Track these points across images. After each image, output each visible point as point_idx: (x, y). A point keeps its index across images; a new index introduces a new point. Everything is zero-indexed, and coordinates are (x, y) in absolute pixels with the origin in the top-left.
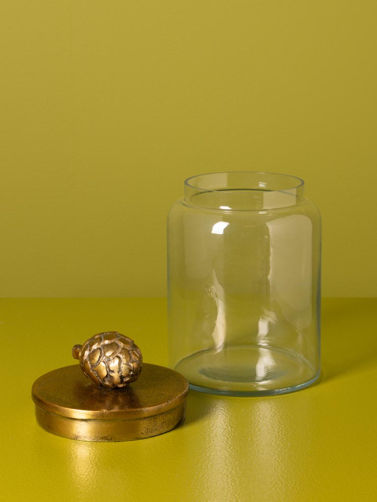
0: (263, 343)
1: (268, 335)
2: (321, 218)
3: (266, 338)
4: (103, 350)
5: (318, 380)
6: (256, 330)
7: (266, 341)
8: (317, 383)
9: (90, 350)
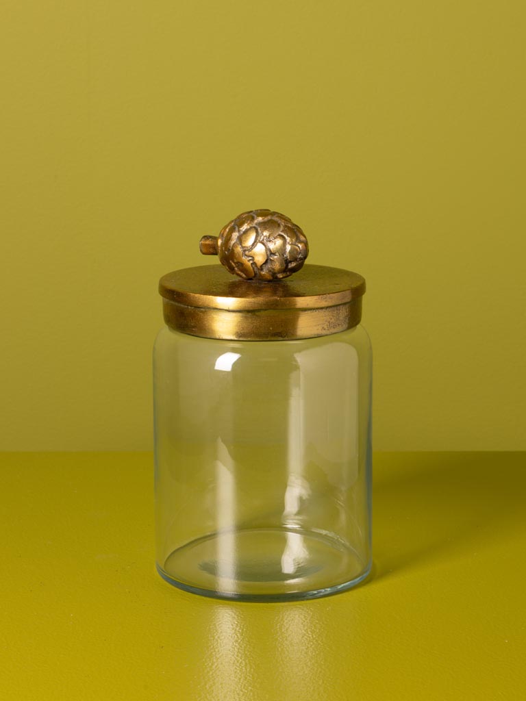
0: (291, 525)
1: (298, 513)
2: (371, 348)
3: (297, 517)
4: (259, 229)
5: (368, 577)
6: (281, 506)
7: (295, 521)
8: (367, 581)
9: (239, 231)
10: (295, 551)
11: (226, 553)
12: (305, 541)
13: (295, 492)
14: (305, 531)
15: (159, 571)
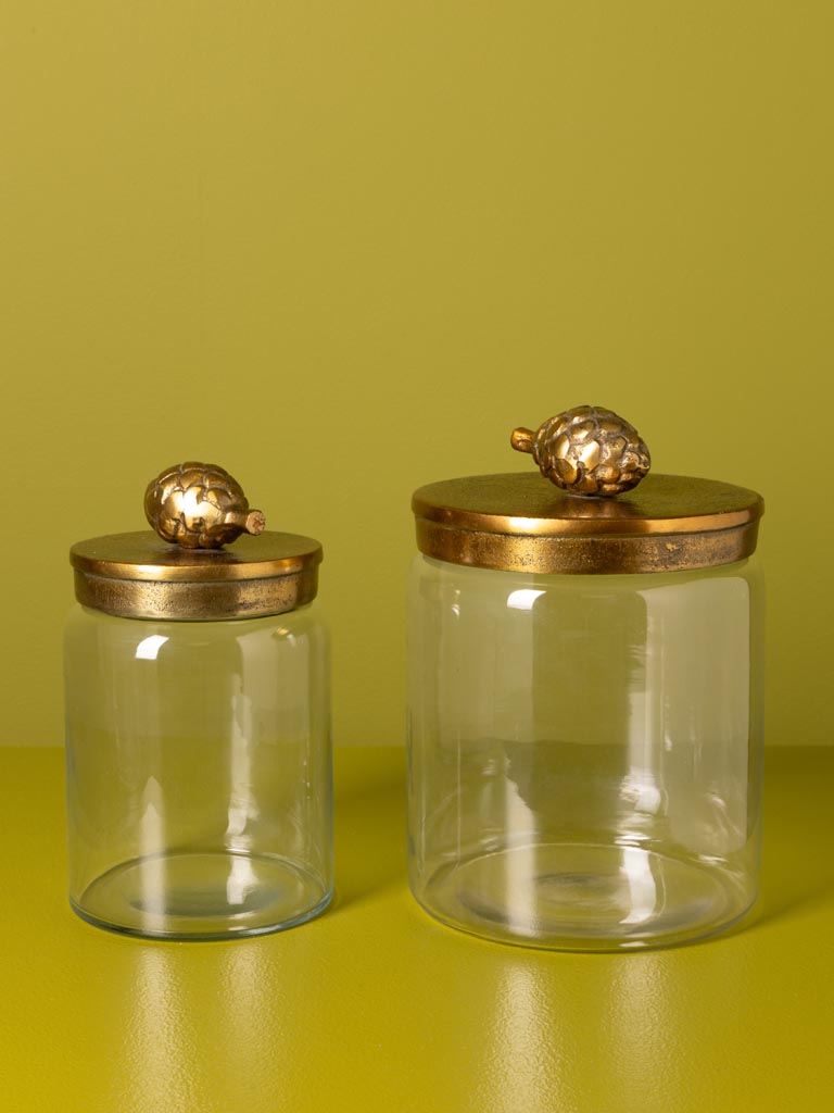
10: (241, 878)
11: (153, 881)
12: (253, 864)
13: (241, 813)
14: (254, 856)
15: (73, 906)
